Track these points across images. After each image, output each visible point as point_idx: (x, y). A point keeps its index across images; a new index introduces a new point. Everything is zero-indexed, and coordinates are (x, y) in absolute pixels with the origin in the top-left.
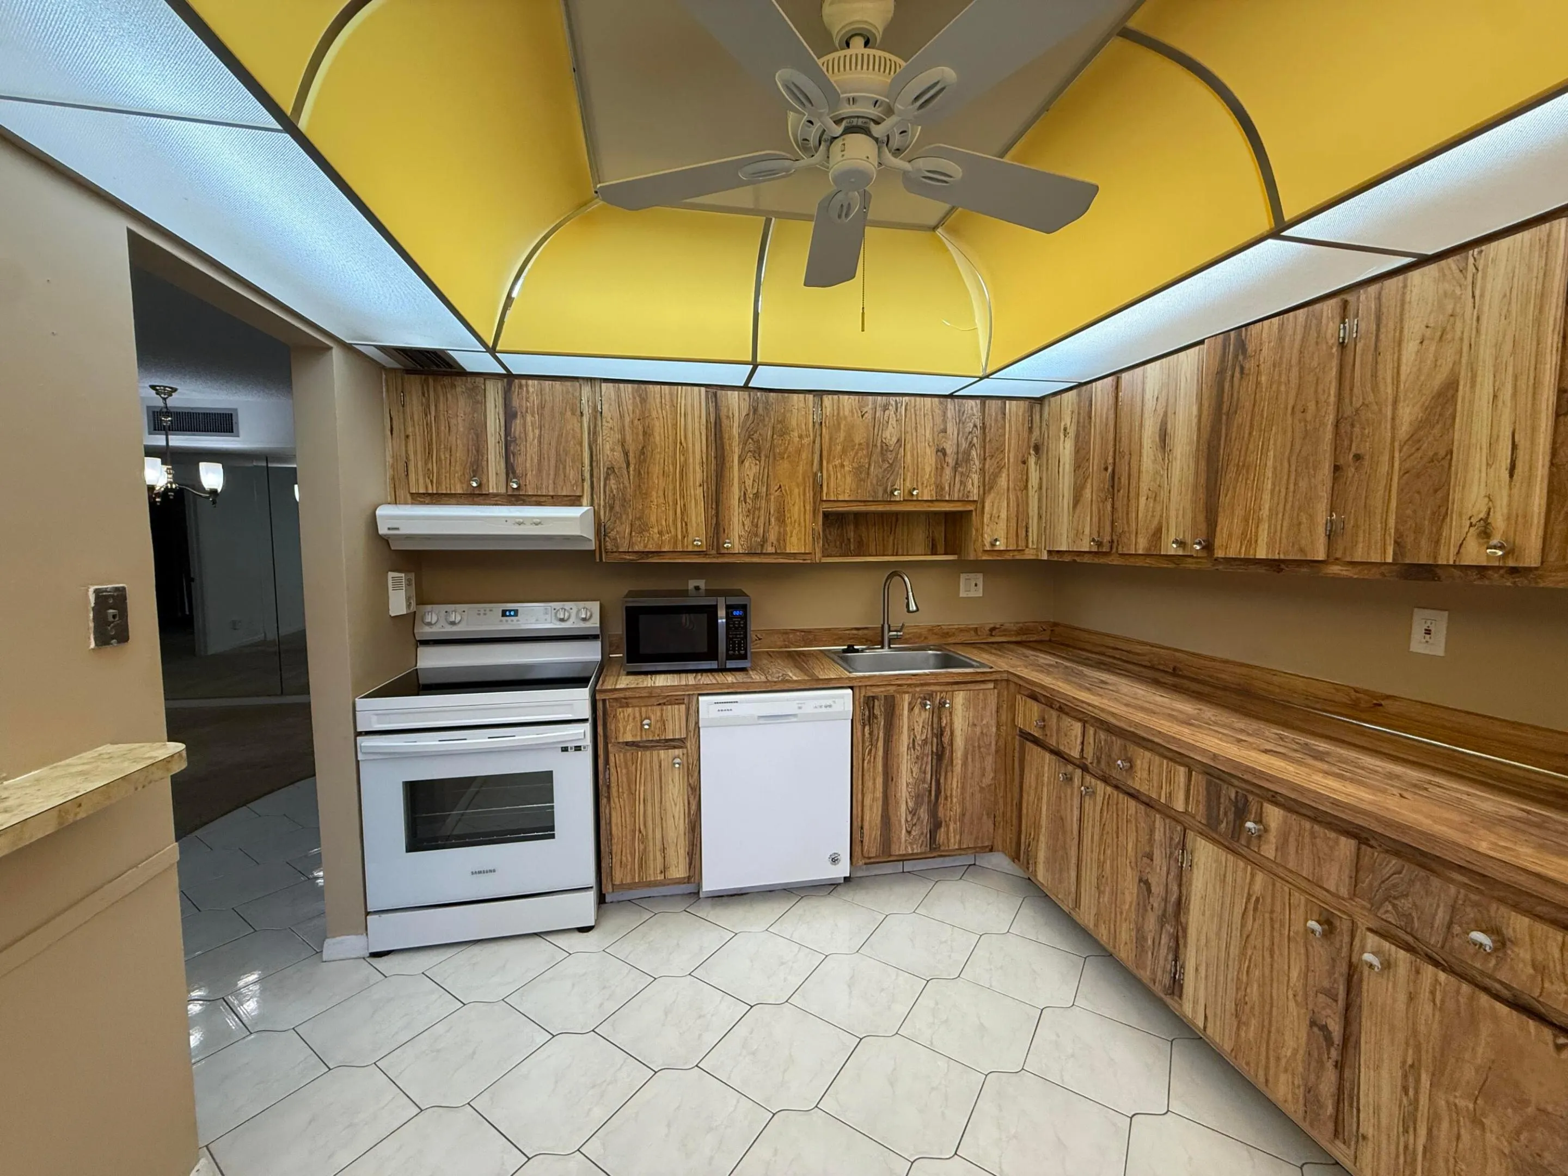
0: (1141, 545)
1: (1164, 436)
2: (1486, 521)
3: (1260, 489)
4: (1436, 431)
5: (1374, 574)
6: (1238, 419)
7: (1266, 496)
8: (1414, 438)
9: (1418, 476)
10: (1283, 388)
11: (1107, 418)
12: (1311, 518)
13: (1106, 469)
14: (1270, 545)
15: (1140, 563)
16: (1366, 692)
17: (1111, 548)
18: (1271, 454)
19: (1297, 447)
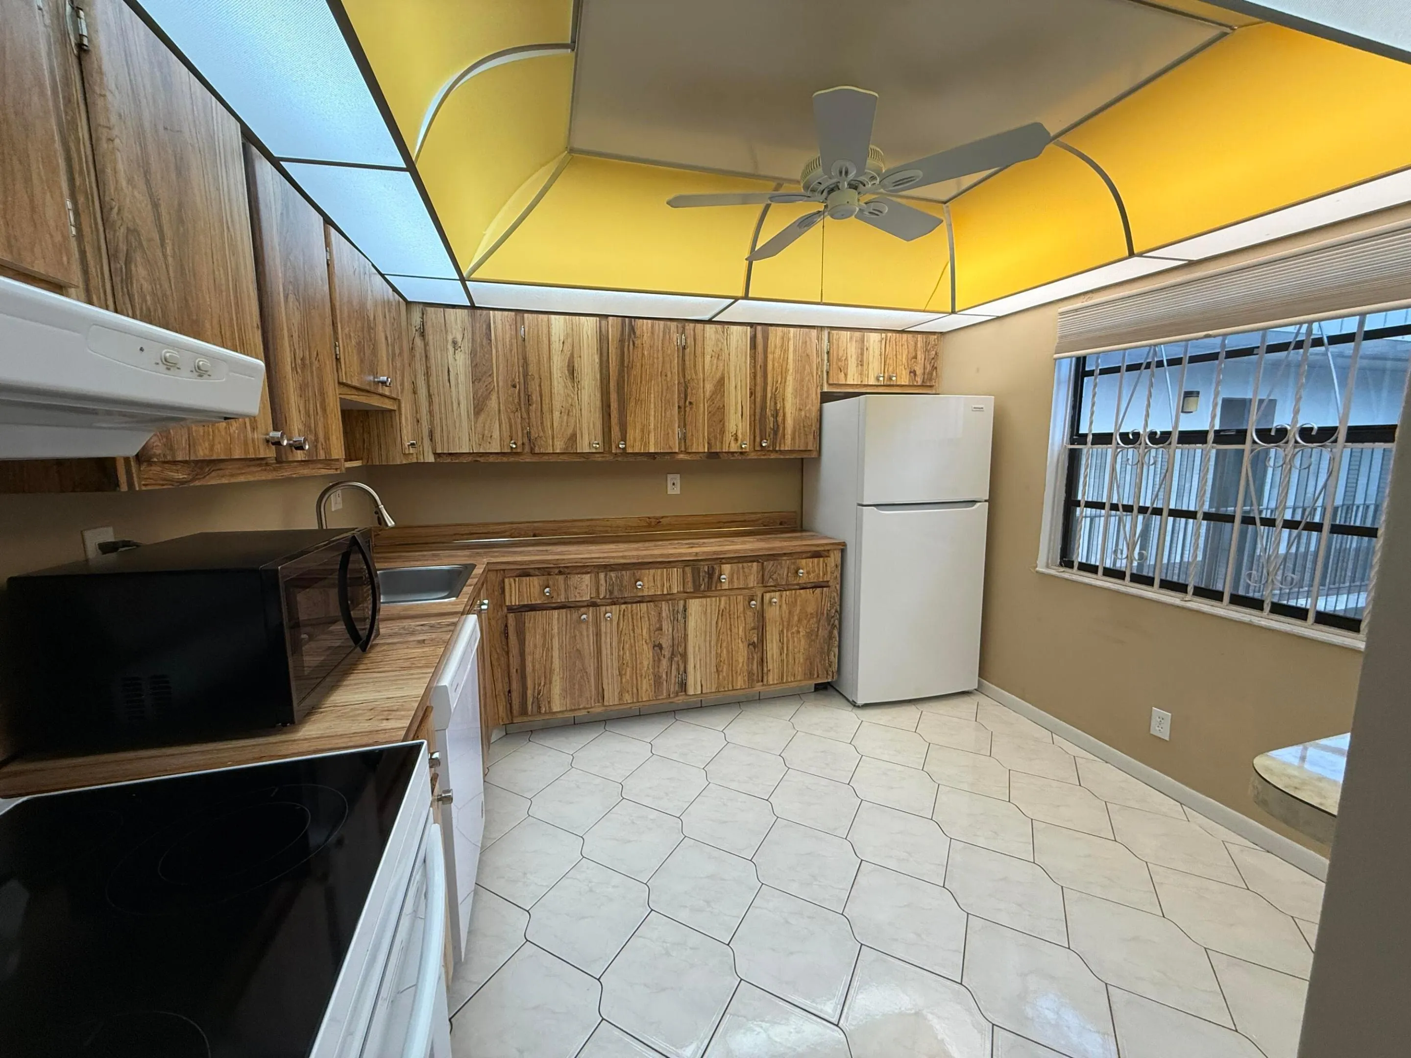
0: (559, 447)
1: (572, 371)
2: (736, 434)
3: (648, 415)
4: (719, 397)
5: (697, 457)
6: (634, 372)
7: (652, 418)
8: (712, 399)
9: (714, 415)
10: (655, 361)
11: (511, 345)
12: (673, 433)
13: (514, 386)
14: (656, 444)
15: (553, 459)
16: (654, 518)
17: (523, 449)
18: (652, 396)
19: (664, 394)
